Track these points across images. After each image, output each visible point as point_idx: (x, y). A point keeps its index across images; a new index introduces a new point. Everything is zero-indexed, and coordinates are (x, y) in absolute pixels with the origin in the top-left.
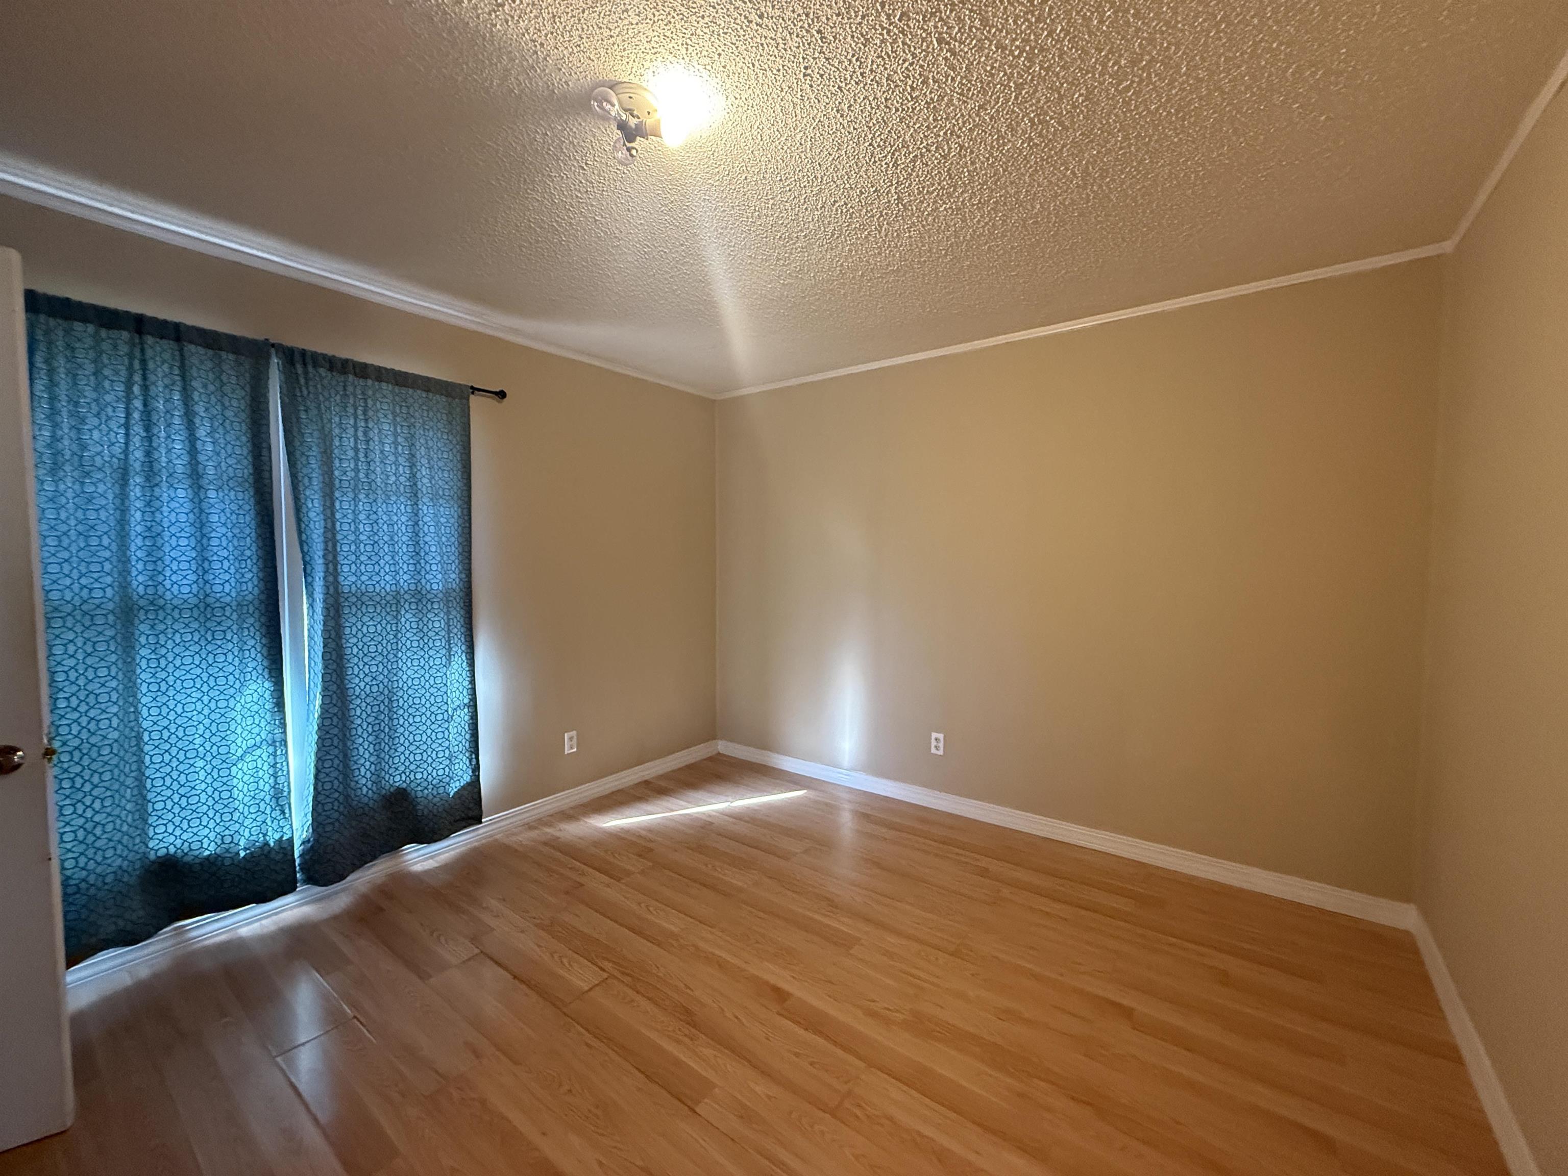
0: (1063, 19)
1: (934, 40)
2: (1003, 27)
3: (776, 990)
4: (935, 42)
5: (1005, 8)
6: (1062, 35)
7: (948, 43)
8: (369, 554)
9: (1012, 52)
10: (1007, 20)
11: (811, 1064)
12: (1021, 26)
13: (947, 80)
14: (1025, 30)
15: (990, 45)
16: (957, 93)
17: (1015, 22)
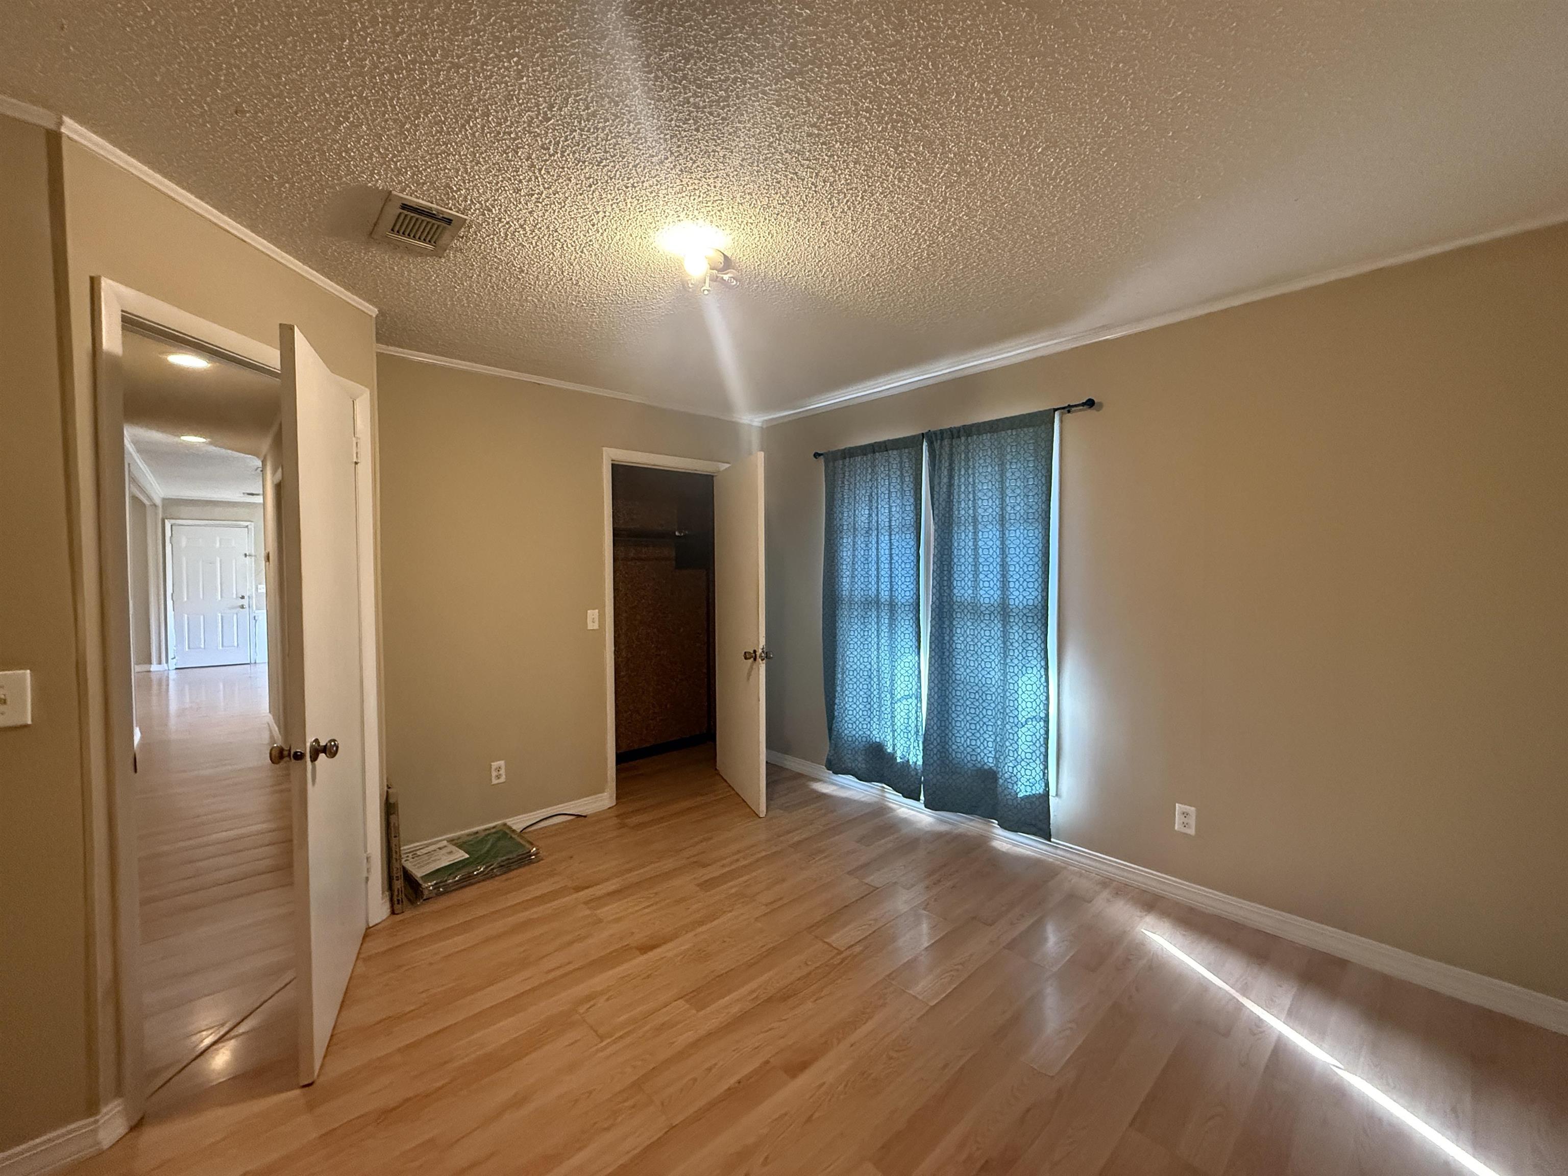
0: (457, 40)
1: (549, 123)
2: (502, 83)
3: (804, 1066)
4: (551, 122)
5: (487, 89)
6: (470, 32)
7: (545, 113)
8: (986, 573)
9: (517, 64)
10: (495, 83)
11: (695, 1080)
12: (490, 70)
13: (581, 99)
14: (491, 65)
15: (524, 83)
16: (590, 84)
17: (491, 77)
